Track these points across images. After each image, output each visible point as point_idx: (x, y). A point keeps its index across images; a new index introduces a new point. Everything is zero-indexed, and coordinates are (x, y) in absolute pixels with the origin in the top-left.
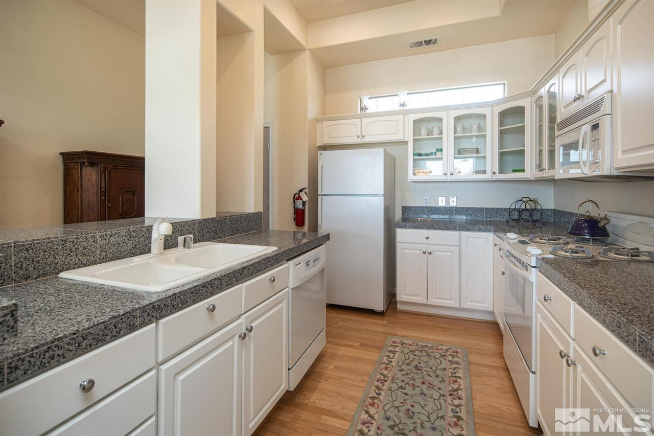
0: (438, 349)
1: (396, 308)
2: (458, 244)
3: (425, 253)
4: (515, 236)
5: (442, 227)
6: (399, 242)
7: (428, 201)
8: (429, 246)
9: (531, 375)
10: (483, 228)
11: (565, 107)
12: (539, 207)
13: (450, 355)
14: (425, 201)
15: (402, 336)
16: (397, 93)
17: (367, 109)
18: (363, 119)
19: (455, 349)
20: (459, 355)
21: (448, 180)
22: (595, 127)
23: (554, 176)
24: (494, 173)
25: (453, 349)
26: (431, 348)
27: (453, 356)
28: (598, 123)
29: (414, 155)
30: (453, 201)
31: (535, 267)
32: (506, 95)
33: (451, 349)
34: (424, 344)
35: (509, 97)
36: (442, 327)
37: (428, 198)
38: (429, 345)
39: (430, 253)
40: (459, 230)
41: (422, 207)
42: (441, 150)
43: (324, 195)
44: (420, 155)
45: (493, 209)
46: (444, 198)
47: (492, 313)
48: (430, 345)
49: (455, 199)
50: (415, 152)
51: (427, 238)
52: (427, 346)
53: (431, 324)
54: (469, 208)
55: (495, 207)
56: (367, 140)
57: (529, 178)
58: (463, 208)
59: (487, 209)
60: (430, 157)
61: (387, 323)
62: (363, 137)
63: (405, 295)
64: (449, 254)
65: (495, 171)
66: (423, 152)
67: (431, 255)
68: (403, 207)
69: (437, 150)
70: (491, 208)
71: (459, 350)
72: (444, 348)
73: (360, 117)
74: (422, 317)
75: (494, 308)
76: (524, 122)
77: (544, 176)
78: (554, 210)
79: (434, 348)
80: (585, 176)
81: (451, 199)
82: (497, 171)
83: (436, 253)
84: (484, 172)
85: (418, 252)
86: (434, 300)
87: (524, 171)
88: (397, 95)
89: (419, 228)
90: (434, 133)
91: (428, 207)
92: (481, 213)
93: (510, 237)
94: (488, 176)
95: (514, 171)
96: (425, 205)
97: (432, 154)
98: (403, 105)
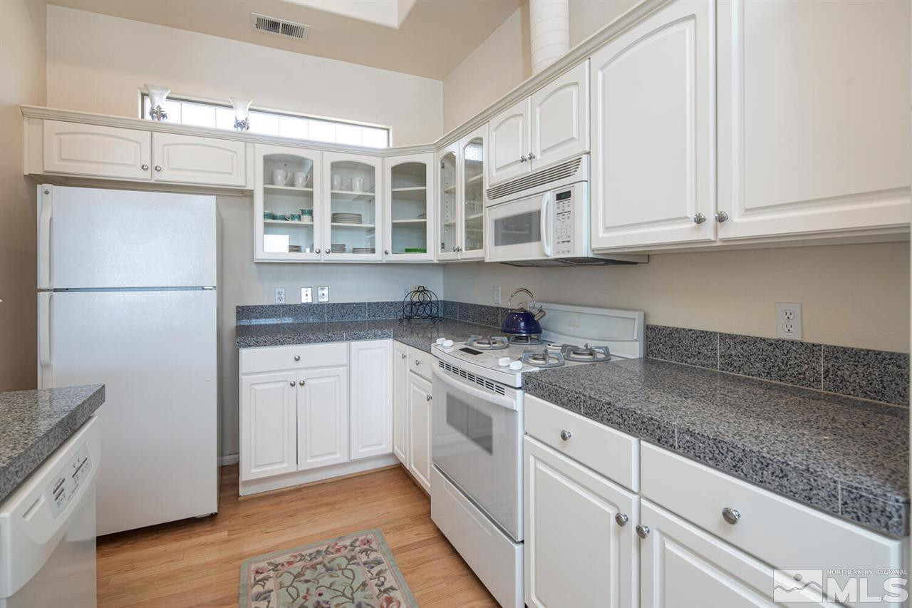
0: (338, 550)
1: (239, 496)
2: (345, 362)
3: (292, 385)
4: (450, 343)
5: (322, 338)
6: (243, 374)
7: (283, 296)
8: (300, 372)
9: (518, 548)
10: (380, 333)
11: (498, 169)
12: (434, 299)
13: (361, 552)
14: (277, 296)
15: (269, 551)
16: (232, 104)
17: (164, 116)
18: (155, 134)
19: (363, 537)
20: (374, 546)
21: (322, 262)
22: (563, 196)
23: (484, 258)
24: (386, 253)
25: (360, 538)
26: (327, 552)
27: (366, 551)
28: (570, 192)
29: (266, 216)
30: (323, 295)
31: (520, 388)
32: (391, 145)
33: (357, 540)
34: (313, 550)
35: (393, 149)
36: (328, 504)
37: (283, 290)
38: (321, 548)
39: (302, 384)
40: (347, 340)
41: (274, 306)
42: (311, 213)
43: (56, 290)
44: (274, 217)
45: (377, 304)
46: (310, 290)
47: (393, 455)
48: (324, 548)
49: (325, 292)
50: (266, 211)
51: (297, 360)
52: (319, 552)
53: (308, 505)
54: (346, 304)
55: (379, 301)
56: (166, 176)
57: (431, 261)
58: (338, 304)
59: (370, 304)
60: (290, 222)
61: (228, 535)
62: (157, 169)
63: (257, 466)
64: (333, 379)
65: (387, 249)
66: (279, 214)
67: (304, 387)
68: (238, 307)
69: (303, 212)
70: (375, 303)
71: (370, 537)
72: (348, 542)
73: (152, 129)
74: (287, 497)
75: (396, 448)
76: (425, 185)
77: (459, 258)
78: (444, 301)
79: (330, 550)
80: (546, 258)
81: (320, 293)
82: (390, 250)
83: (312, 382)
84: (373, 251)
85: (281, 385)
86: (308, 461)
87: (425, 251)
88: (231, 107)
89: (282, 344)
90: (296, 183)
91: (283, 306)
92: (363, 310)
93: (444, 345)
94: (377, 257)
95: (408, 251)
96: (278, 302)
97: (293, 217)
98: (241, 124)
